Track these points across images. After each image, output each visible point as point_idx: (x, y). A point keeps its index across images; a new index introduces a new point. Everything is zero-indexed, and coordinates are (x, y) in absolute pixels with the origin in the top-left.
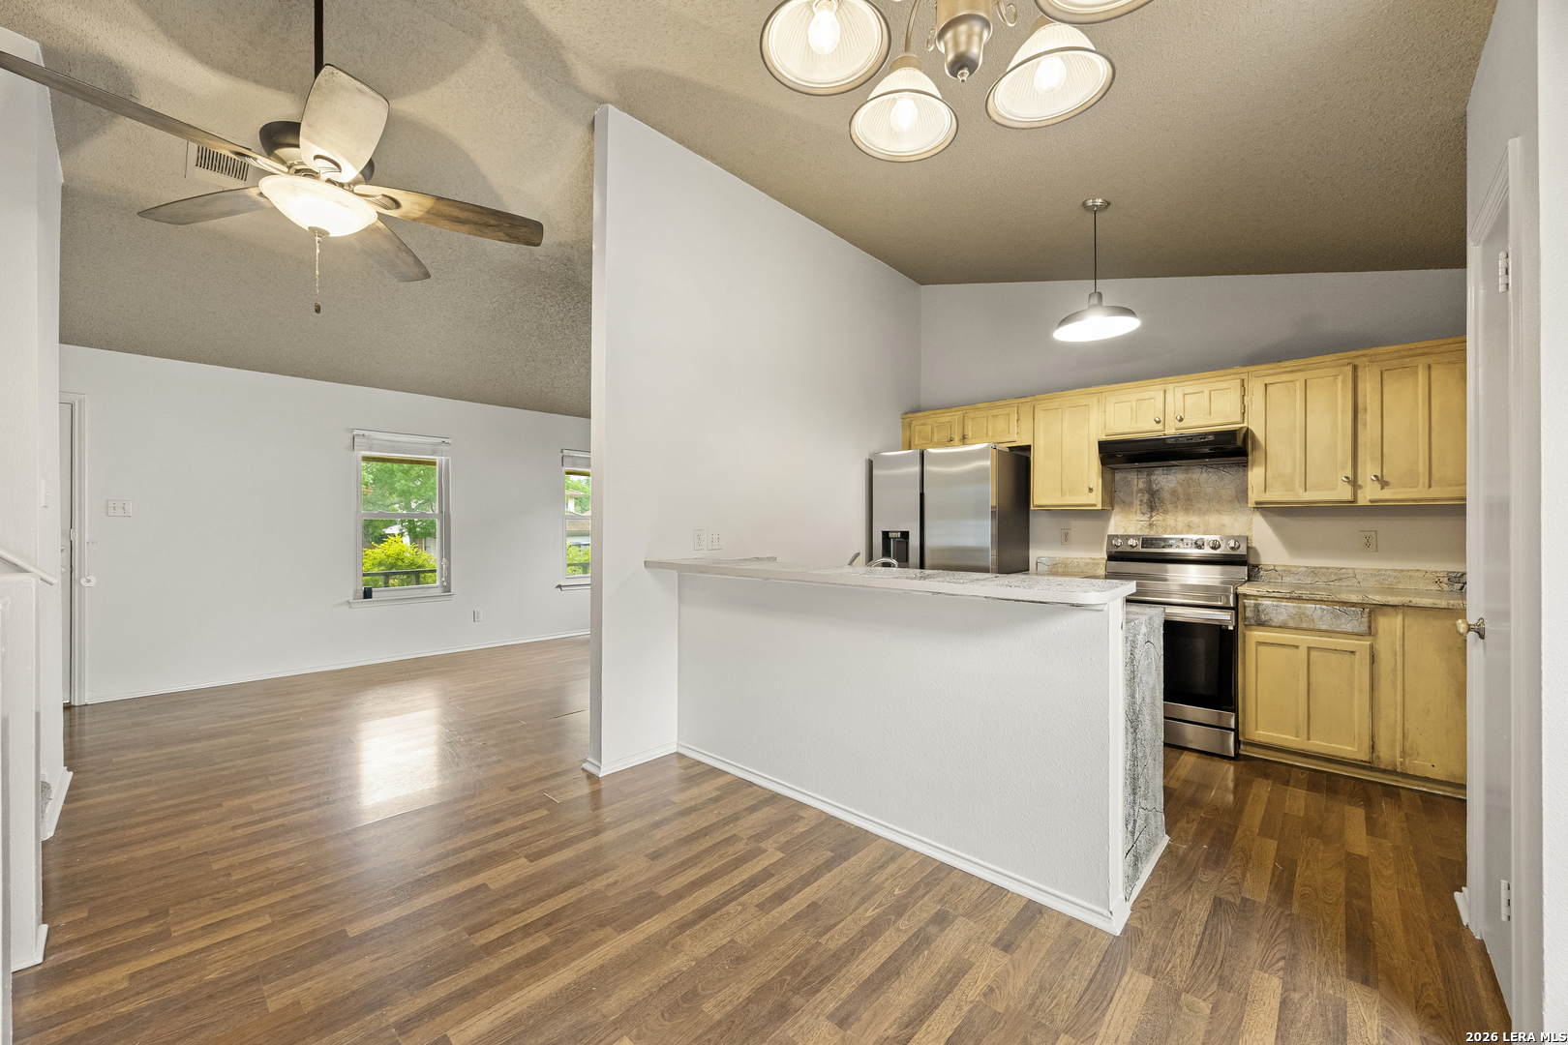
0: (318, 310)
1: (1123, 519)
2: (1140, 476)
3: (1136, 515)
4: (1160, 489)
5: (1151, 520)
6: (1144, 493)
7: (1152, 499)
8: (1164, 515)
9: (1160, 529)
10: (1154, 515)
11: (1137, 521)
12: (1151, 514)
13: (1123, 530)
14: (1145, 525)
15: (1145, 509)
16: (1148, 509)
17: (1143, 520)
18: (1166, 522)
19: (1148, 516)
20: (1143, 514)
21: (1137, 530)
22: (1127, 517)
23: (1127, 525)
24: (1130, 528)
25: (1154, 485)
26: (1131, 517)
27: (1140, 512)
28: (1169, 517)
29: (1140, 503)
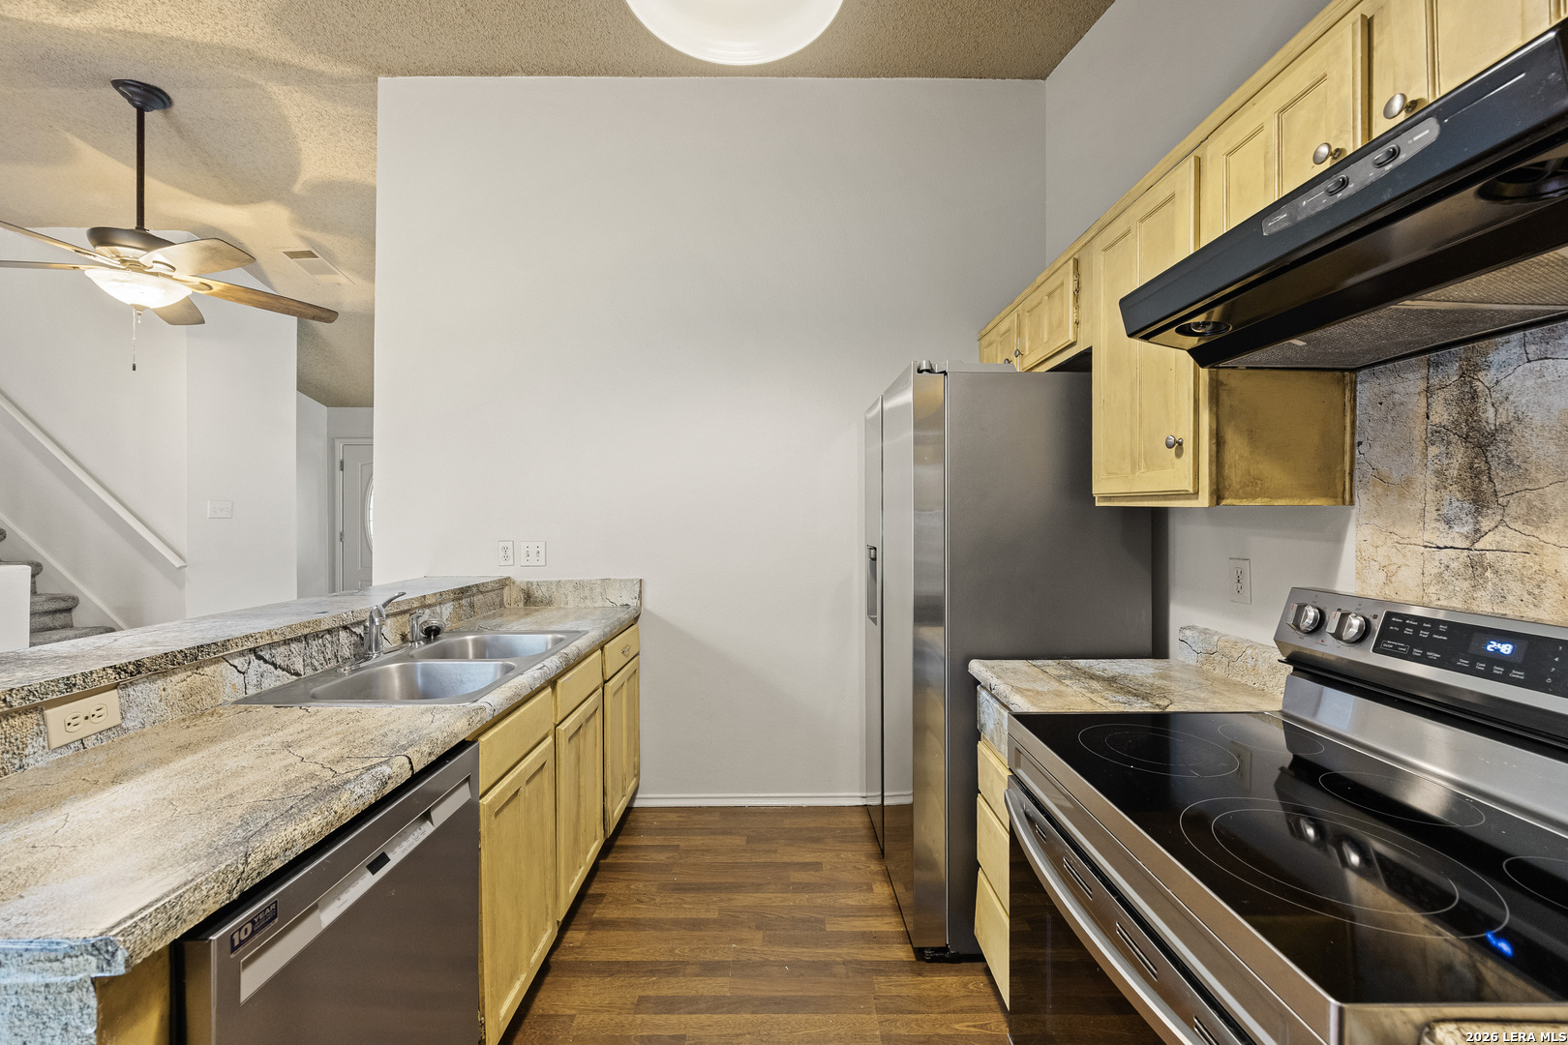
0: (134, 369)
1: (1382, 537)
2: (1435, 381)
3: (1421, 525)
4: (1514, 423)
5: (1478, 546)
6: (1449, 443)
7: (1479, 464)
8: (1529, 529)
9: (1513, 585)
10: (1487, 529)
11: (1426, 547)
12: (1477, 522)
13: (1382, 576)
14: (1454, 565)
15: (1456, 504)
16: (1466, 505)
17: (1446, 547)
18: (1537, 559)
19: (1467, 529)
20: (1448, 522)
21: (1427, 580)
22: (1395, 530)
23: (1394, 560)
24: (1404, 573)
25: (1485, 411)
26: (1405, 532)
27: (1435, 513)
28: (1552, 538)
29: (1435, 480)
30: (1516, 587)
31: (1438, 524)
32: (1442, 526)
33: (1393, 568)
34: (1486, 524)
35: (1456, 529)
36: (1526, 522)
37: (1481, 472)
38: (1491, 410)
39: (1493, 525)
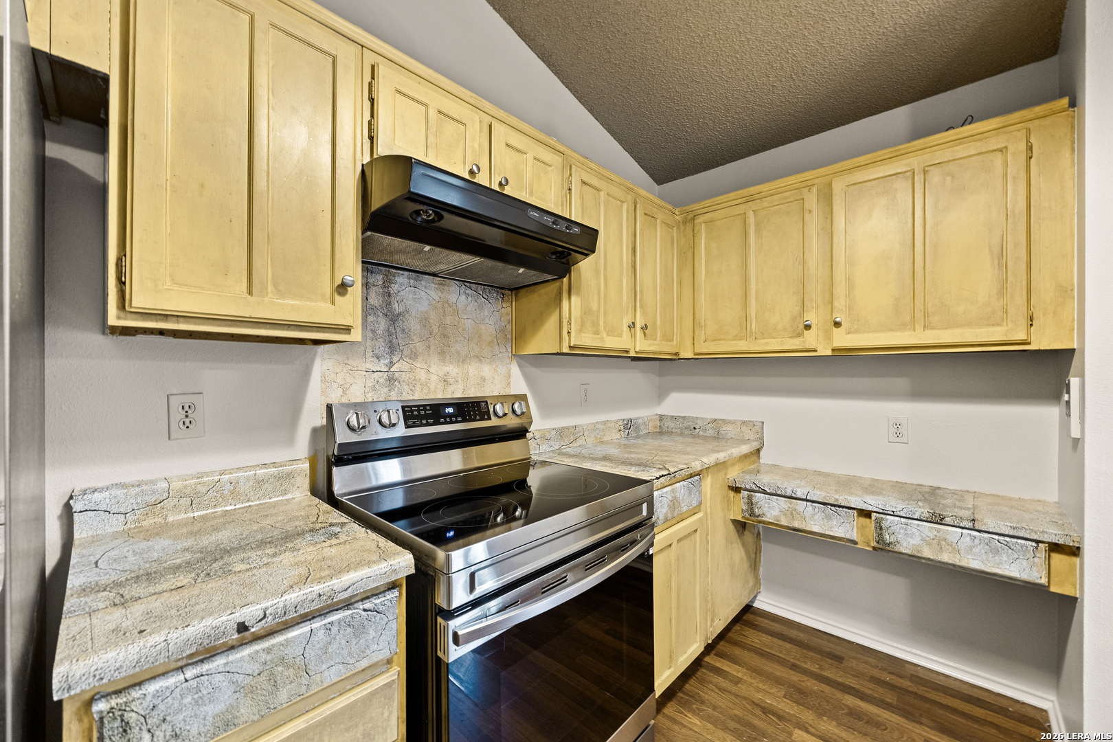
1: (340, 367)
2: (371, 281)
3: (364, 359)
4: (405, 313)
5: (392, 370)
6: (378, 316)
7: (392, 329)
8: (411, 361)
9: (405, 387)
10: (395, 361)
11: (367, 371)
12: (392, 358)
13: (340, 391)
14: (381, 380)
15: (381, 348)
16: (386, 349)
17: (377, 371)
18: (414, 374)
19: (387, 361)
20: (378, 358)
21: (367, 390)
22: (349, 363)
23: (348, 380)
24: (354, 387)
25: (394, 304)
26: (355, 364)
27: (372, 353)
28: (418, 365)
29: (371, 335)
30: (406, 387)
31: (373, 359)
32: (375, 360)
33: (347, 386)
34: (395, 359)
35: (382, 361)
36: (410, 358)
37: (392, 333)
38: (397, 304)
39: (398, 359)
